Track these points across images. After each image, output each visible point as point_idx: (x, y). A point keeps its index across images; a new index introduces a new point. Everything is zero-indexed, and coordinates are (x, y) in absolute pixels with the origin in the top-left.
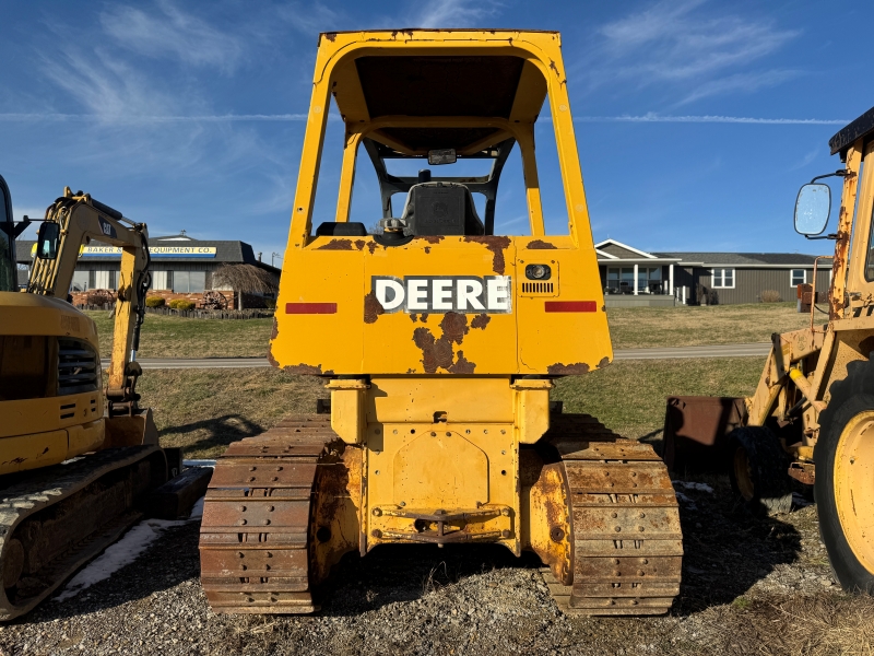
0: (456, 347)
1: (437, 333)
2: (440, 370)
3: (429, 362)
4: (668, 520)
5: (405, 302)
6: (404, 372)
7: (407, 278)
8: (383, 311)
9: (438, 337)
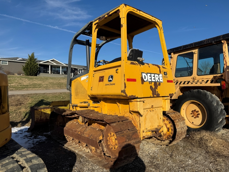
0: (157, 90)
1: (153, 87)
2: (155, 96)
3: (153, 94)
5: (148, 79)
6: (149, 96)
7: (147, 73)
8: (145, 81)
9: (154, 88)
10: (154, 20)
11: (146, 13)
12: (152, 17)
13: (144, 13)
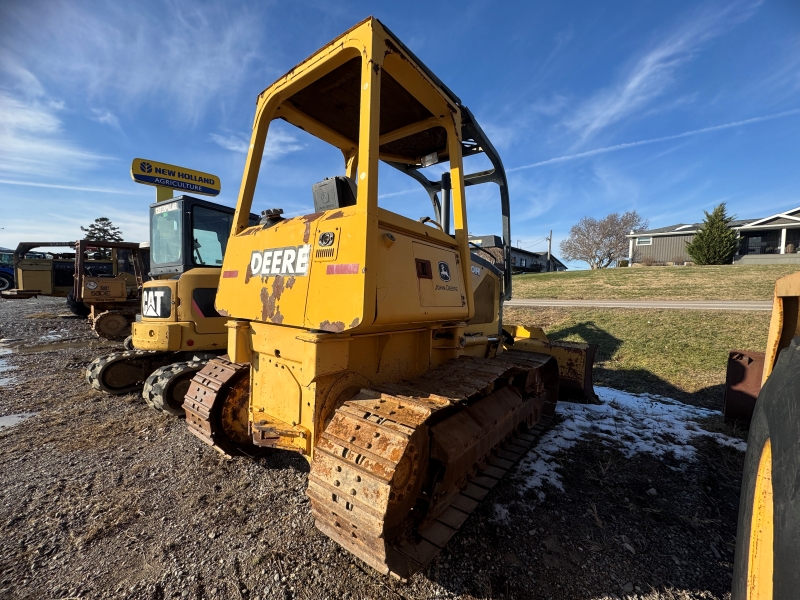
0: (277, 303)
1: (270, 292)
2: (269, 320)
3: (265, 313)
4: (378, 494)
5: (261, 269)
7: (265, 251)
8: (252, 276)
9: (270, 295)
10: (340, 49)
11: (310, 58)
12: (331, 48)
13: (305, 62)
